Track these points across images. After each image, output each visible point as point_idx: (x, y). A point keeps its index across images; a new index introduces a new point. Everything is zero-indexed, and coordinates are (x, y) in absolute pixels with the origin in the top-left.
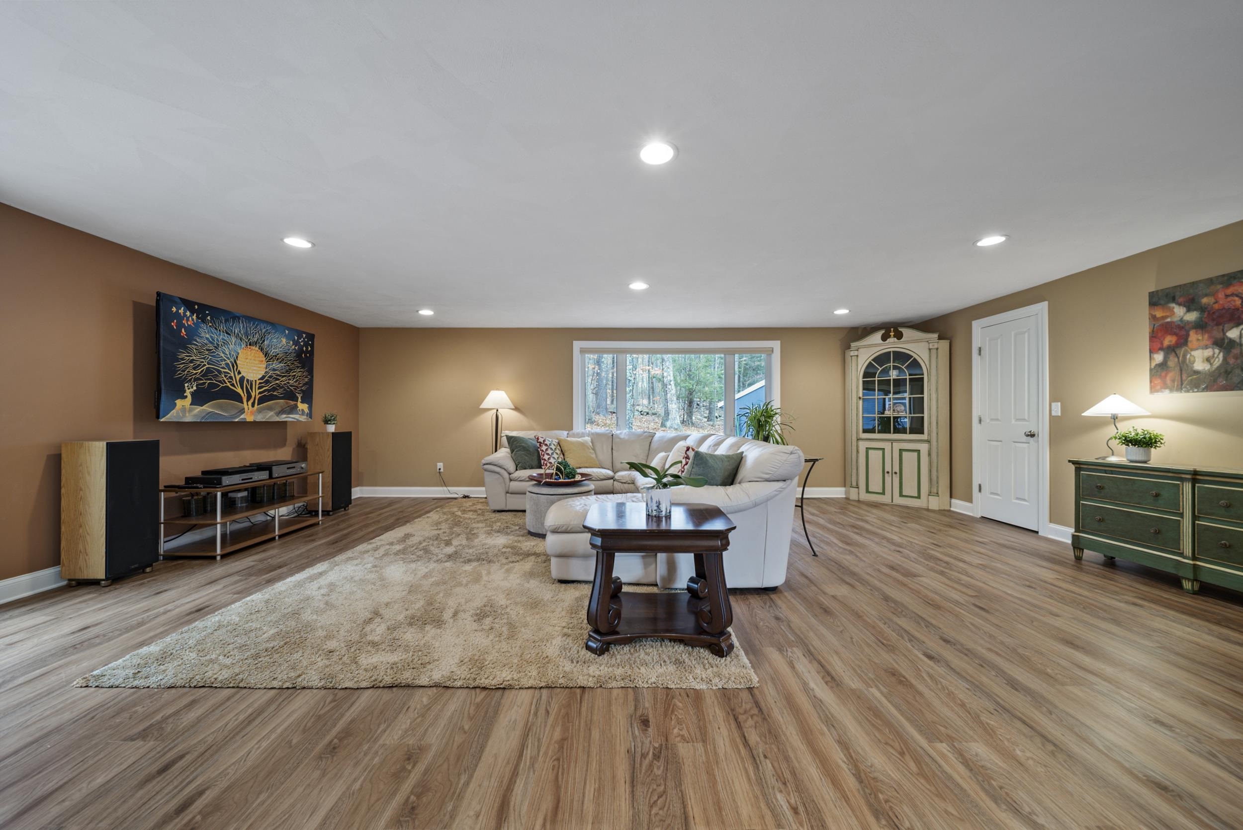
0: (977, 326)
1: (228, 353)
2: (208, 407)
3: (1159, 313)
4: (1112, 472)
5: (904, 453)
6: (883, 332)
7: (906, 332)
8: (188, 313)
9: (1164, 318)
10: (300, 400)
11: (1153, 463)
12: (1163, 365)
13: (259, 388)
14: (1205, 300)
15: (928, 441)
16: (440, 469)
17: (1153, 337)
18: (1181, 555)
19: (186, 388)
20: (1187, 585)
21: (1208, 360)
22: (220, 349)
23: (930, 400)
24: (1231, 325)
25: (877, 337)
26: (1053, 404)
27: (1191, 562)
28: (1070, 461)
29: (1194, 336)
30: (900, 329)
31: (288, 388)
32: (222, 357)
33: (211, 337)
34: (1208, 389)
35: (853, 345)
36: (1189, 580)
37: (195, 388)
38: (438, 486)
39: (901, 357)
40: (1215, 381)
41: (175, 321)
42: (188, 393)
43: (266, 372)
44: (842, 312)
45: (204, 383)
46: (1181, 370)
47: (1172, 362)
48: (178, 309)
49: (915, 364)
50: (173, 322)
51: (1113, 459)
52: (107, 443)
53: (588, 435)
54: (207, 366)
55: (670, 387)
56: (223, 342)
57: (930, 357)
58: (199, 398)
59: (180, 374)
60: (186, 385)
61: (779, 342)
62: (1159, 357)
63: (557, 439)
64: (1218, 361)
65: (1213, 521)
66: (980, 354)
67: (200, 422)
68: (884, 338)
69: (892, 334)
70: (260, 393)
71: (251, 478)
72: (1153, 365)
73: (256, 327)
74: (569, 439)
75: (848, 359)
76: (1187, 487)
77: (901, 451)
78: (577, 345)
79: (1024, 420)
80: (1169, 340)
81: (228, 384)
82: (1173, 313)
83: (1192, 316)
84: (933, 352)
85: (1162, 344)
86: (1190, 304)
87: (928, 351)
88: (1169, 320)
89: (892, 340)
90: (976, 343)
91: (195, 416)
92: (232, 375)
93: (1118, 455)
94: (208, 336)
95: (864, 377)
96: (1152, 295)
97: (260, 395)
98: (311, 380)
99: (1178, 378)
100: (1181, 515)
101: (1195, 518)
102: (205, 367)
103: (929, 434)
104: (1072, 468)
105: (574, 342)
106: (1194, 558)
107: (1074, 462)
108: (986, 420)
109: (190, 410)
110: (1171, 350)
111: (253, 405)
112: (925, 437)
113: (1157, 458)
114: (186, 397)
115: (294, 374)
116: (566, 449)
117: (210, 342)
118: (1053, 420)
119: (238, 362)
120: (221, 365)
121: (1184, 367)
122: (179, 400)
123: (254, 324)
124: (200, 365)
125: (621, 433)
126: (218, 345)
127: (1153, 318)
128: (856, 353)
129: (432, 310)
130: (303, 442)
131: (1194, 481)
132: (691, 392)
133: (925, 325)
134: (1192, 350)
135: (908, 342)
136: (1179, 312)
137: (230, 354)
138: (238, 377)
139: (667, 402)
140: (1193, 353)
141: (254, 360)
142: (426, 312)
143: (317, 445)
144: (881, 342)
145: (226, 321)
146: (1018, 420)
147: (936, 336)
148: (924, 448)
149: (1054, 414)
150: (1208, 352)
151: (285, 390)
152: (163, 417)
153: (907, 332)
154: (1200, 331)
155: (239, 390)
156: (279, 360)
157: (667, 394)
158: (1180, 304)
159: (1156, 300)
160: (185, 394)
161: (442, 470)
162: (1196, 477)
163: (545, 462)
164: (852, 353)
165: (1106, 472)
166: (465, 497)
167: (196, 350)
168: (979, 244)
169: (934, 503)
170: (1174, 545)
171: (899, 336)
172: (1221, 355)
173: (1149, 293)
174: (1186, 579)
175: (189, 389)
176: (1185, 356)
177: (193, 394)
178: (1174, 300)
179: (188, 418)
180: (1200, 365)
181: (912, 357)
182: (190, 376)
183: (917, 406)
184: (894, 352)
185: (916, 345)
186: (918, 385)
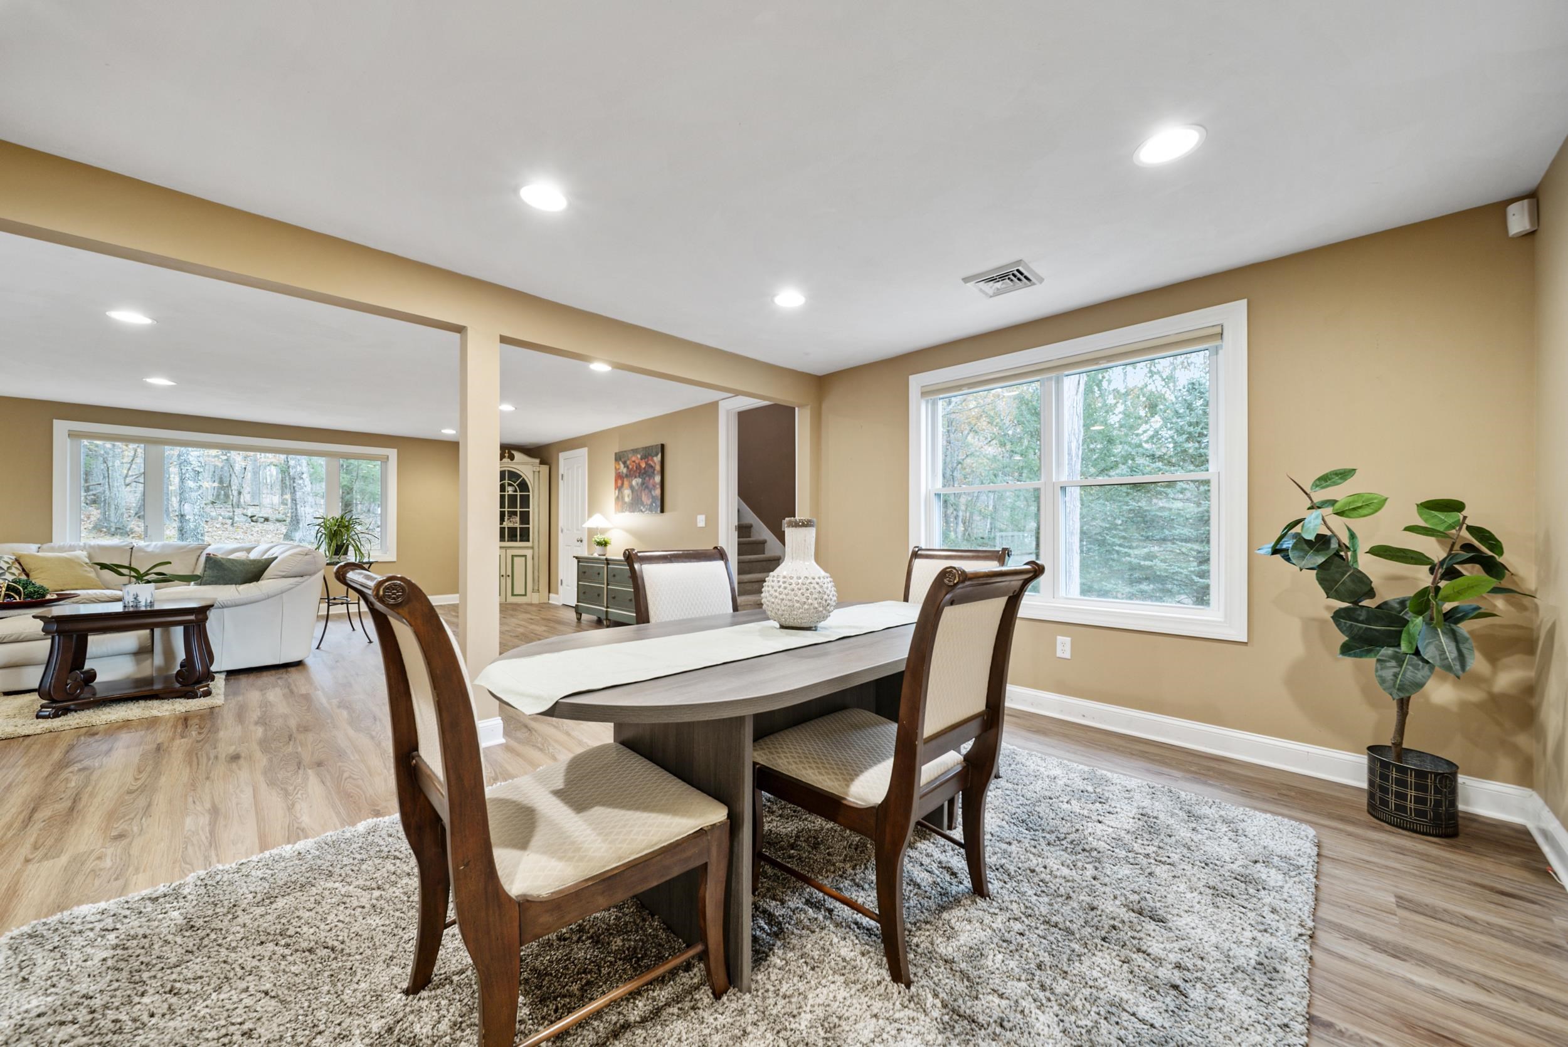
0: (563, 457)
3: (617, 466)
5: (515, 559)
6: (500, 452)
7: (517, 455)
9: (618, 469)
12: (617, 497)
14: (628, 462)
15: (532, 548)
17: (616, 480)
18: (603, 606)
21: (629, 495)
23: (533, 513)
24: (633, 478)
27: (606, 609)
29: (625, 482)
30: (513, 452)
34: (628, 511)
39: (514, 476)
40: (628, 506)
47: (619, 495)
49: (524, 486)
53: (83, 548)
55: (301, 482)
57: (534, 478)
61: (395, 451)
62: (617, 492)
63: (14, 554)
65: (612, 585)
66: (563, 479)
68: (501, 458)
69: (508, 455)
72: (614, 497)
74: (39, 554)
76: (605, 568)
77: (513, 556)
78: (61, 427)
80: (620, 483)
82: (620, 467)
83: (624, 471)
84: (536, 474)
85: (618, 485)
86: (625, 463)
87: (533, 473)
88: (619, 471)
89: (506, 460)
90: (561, 471)
93: (592, 553)
99: (622, 505)
100: (604, 584)
101: (607, 585)
103: (533, 542)
105: (56, 423)
106: (607, 607)
107: (577, 558)
108: (565, 530)
110: (620, 489)
112: (530, 544)
113: (608, 553)
116: (32, 567)
121: (622, 499)
125: (148, 546)
127: (615, 468)
132: (348, 490)
133: (530, 451)
134: (625, 489)
135: (518, 464)
136: (622, 467)
139: (296, 504)
140: (625, 491)
147: (538, 461)
148: (529, 553)
150: (629, 491)
153: (518, 455)
154: (627, 479)
157: (295, 491)
158: (622, 462)
162: (608, 562)
169: (534, 598)
170: (603, 602)
171: (512, 457)
173: (616, 454)
176: (623, 492)
178: (620, 459)
181: (521, 476)
183: (525, 518)
184: (509, 471)
185: (525, 466)
186: (525, 501)
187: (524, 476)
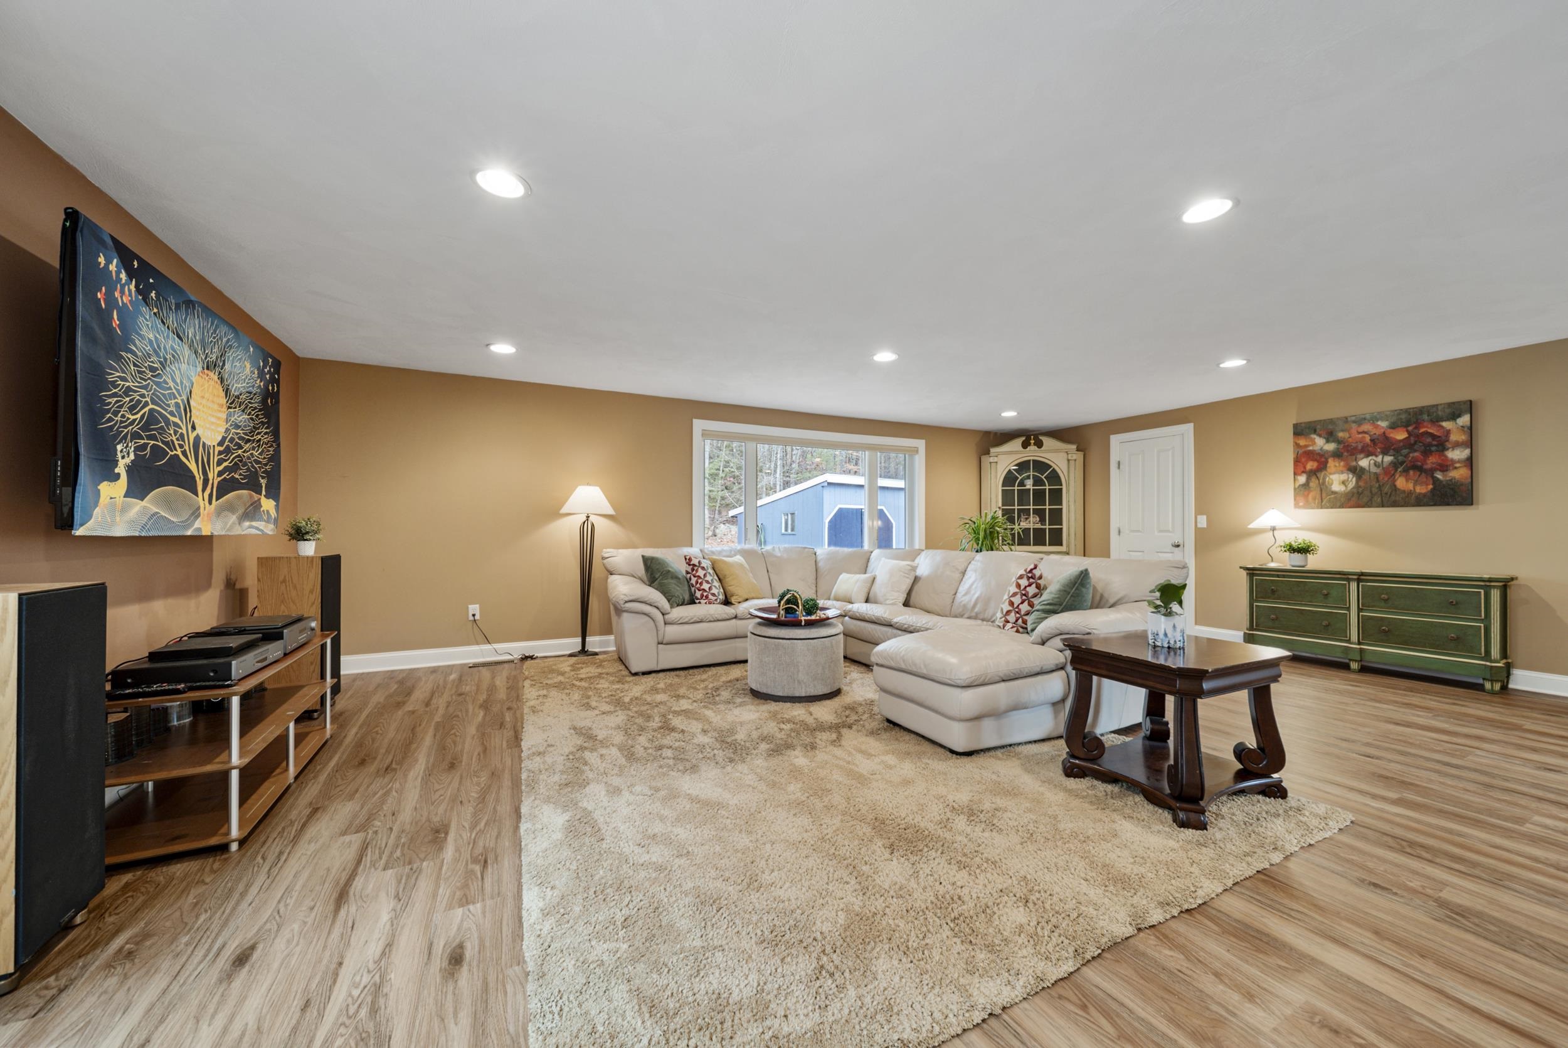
0: (1115, 440)
1: (179, 382)
2: (155, 502)
3: (1302, 442)
4: (1284, 576)
6: (1024, 438)
7: (1046, 440)
8: (123, 276)
9: (1306, 446)
10: (264, 493)
11: (1309, 567)
12: (1306, 485)
13: (219, 463)
14: (1341, 435)
15: (1065, 553)
16: (474, 615)
17: (1297, 461)
18: (1349, 641)
19: (119, 455)
20: (1354, 666)
21: (1343, 483)
22: (168, 369)
23: (1068, 511)
24: (1362, 456)
25: (1016, 444)
26: (1199, 517)
27: (1358, 647)
28: (1241, 568)
29: (1332, 463)
30: (1040, 438)
31: (253, 466)
32: (170, 388)
33: (156, 337)
34: (1342, 506)
35: (993, 450)
36: (1356, 661)
37: (132, 457)
38: (469, 644)
39: (1041, 466)
40: (1349, 500)
41: (103, 288)
42: (121, 469)
43: (227, 430)
44: (1009, 414)
45: (146, 445)
46: (1321, 490)
47: (1314, 483)
48: (109, 261)
49: (1055, 478)
50: (100, 290)
51: (1272, 565)
52: (20, 595)
54: (151, 406)
56: (173, 356)
57: (1069, 467)
58: (141, 484)
59: (110, 420)
60: (119, 447)
61: (923, 442)
62: (1302, 479)
64: (1352, 484)
65: (1376, 612)
66: (1119, 468)
67: (140, 537)
68: (1025, 445)
69: (1032, 442)
70: (220, 474)
71: (265, 659)
72: (1297, 485)
73: (215, 331)
74: (723, 559)
75: (985, 464)
76: (1353, 585)
78: (699, 425)
79: (1168, 531)
80: (1311, 465)
81: (179, 452)
82: (1314, 443)
83: (1331, 447)
84: (1072, 463)
85: (1305, 468)
86: (1330, 436)
87: (1066, 462)
88: (1311, 448)
89: (1032, 448)
90: (1114, 458)
91: (132, 523)
92: (185, 432)
93: (1277, 562)
94: (151, 336)
95: (1003, 485)
96: (1295, 426)
97: (220, 479)
98: (277, 451)
99: (1318, 496)
100: (1348, 609)
101: (1359, 610)
102: (147, 409)
103: (1068, 546)
104: (1244, 573)
105: (694, 420)
106: (1359, 643)
107: (1246, 569)
108: (1126, 532)
109: (124, 509)
110: (1312, 474)
111: (210, 503)
112: (1063, 548)
113: (1313, 562)
114: (118, 476)
115: (259, 437)
117: (155, 350)
118: (1198, 531)
119: (192, 403)
120: (169, 406)
121: (1323, 488)
122: (105, 483)
123: (212, 324)
124: (139, 402)
126: (166, 359)
127: (1297, 445)
128: (996, 459)
129: (513, 345)
130: (233, 577)
131: (1359, 581)
133: (1062, 434)
134: (1331, 474)
135: (1048, 451)
136: (1320, 443)
137: (182, 383)
138: (192, 436)
140: (1331, 477)
141: (213, 402)
142: (503, 348)
143: (284, 581)
144: (1022, 449)
145: (178, 307)
146: (1161, 531)
147: (1074, 447)
149: (1199, 526)
150: (1344, 477)
151: (248, 469)
152: (82, 525)
153: (1048, 442)
154: (1336, 460)
155: (192, 466)
156: (243, 407)
158: (1320, 436)
159: (1300, 431)
160: (117, 471)
161: (477, 617)
162: (1360, 577)
163: (705, 594)
164: (991, 459)
165: (1278, 576)
166: (525, 658)
167: (135, 365)
168: (1222, 366)
170: (1344, 635)
171: (1039, 444)
172: (1354, 479)
173: (1294, 424)
174: (1353, 660)
175: (123, 457)
176: (1324, 479)
177: (130, 469)
178: (1315, 432)
179: (120, 530)
180: (1337, 487)
181: (1051, 467)
182: (125, 427)
183: (1056, 516)
184: (1034, 461)
185: (1056, 455)
186: (1057, 496)
187: (1054, 466)
